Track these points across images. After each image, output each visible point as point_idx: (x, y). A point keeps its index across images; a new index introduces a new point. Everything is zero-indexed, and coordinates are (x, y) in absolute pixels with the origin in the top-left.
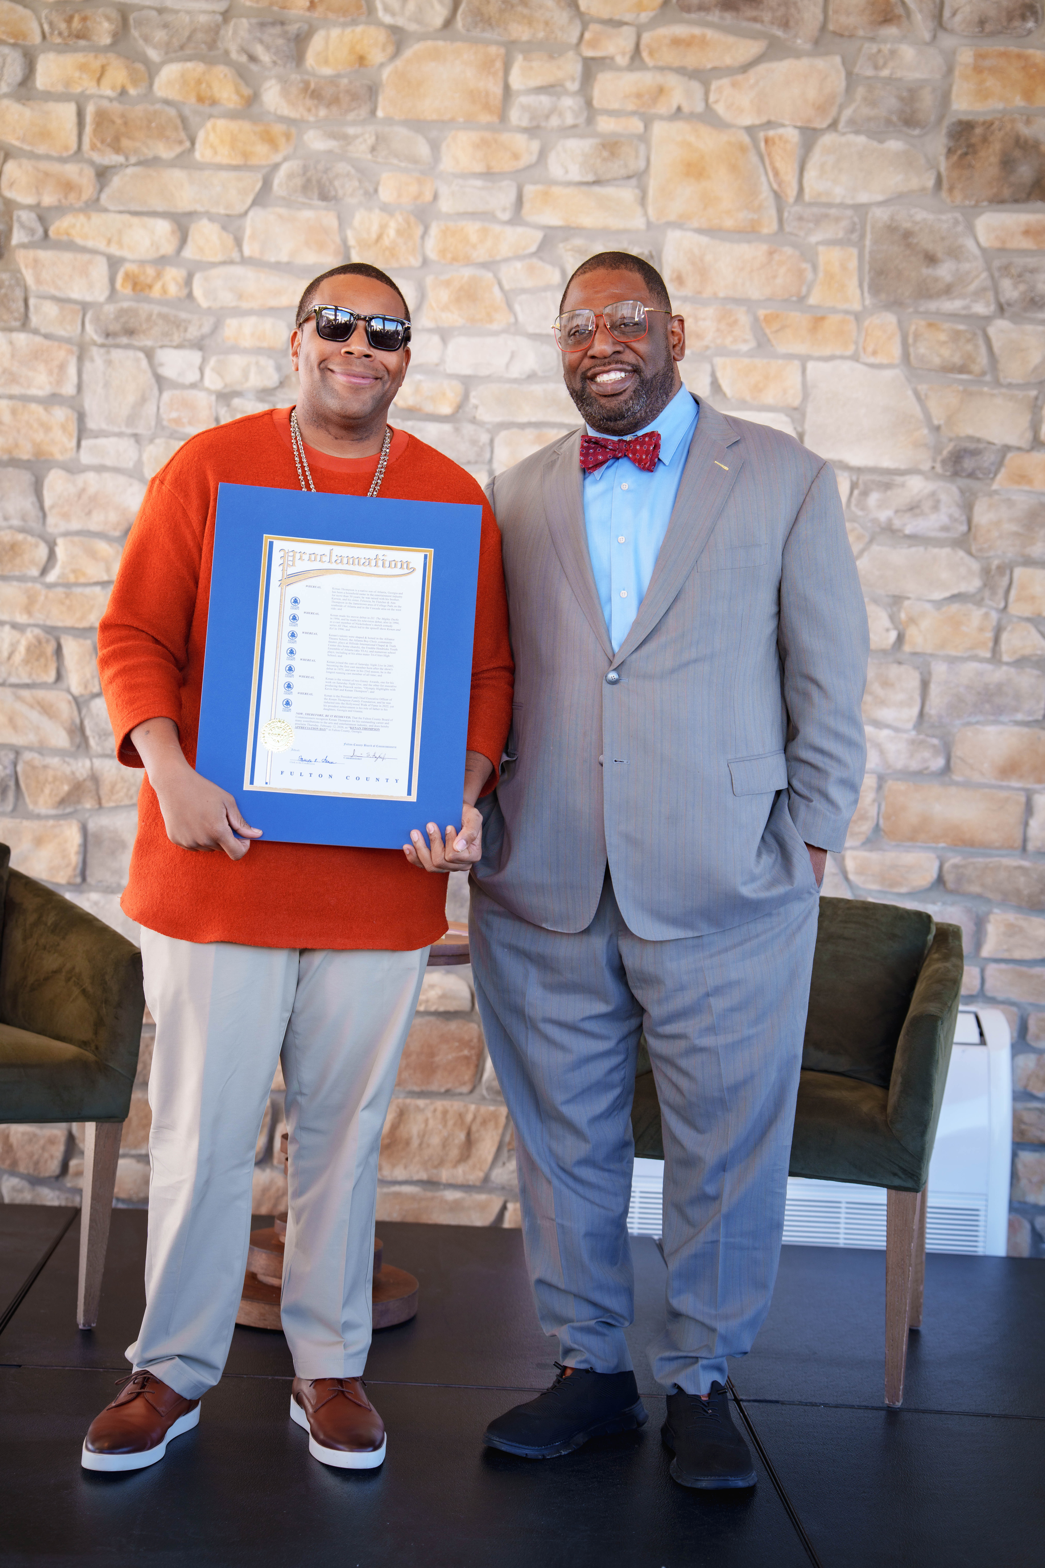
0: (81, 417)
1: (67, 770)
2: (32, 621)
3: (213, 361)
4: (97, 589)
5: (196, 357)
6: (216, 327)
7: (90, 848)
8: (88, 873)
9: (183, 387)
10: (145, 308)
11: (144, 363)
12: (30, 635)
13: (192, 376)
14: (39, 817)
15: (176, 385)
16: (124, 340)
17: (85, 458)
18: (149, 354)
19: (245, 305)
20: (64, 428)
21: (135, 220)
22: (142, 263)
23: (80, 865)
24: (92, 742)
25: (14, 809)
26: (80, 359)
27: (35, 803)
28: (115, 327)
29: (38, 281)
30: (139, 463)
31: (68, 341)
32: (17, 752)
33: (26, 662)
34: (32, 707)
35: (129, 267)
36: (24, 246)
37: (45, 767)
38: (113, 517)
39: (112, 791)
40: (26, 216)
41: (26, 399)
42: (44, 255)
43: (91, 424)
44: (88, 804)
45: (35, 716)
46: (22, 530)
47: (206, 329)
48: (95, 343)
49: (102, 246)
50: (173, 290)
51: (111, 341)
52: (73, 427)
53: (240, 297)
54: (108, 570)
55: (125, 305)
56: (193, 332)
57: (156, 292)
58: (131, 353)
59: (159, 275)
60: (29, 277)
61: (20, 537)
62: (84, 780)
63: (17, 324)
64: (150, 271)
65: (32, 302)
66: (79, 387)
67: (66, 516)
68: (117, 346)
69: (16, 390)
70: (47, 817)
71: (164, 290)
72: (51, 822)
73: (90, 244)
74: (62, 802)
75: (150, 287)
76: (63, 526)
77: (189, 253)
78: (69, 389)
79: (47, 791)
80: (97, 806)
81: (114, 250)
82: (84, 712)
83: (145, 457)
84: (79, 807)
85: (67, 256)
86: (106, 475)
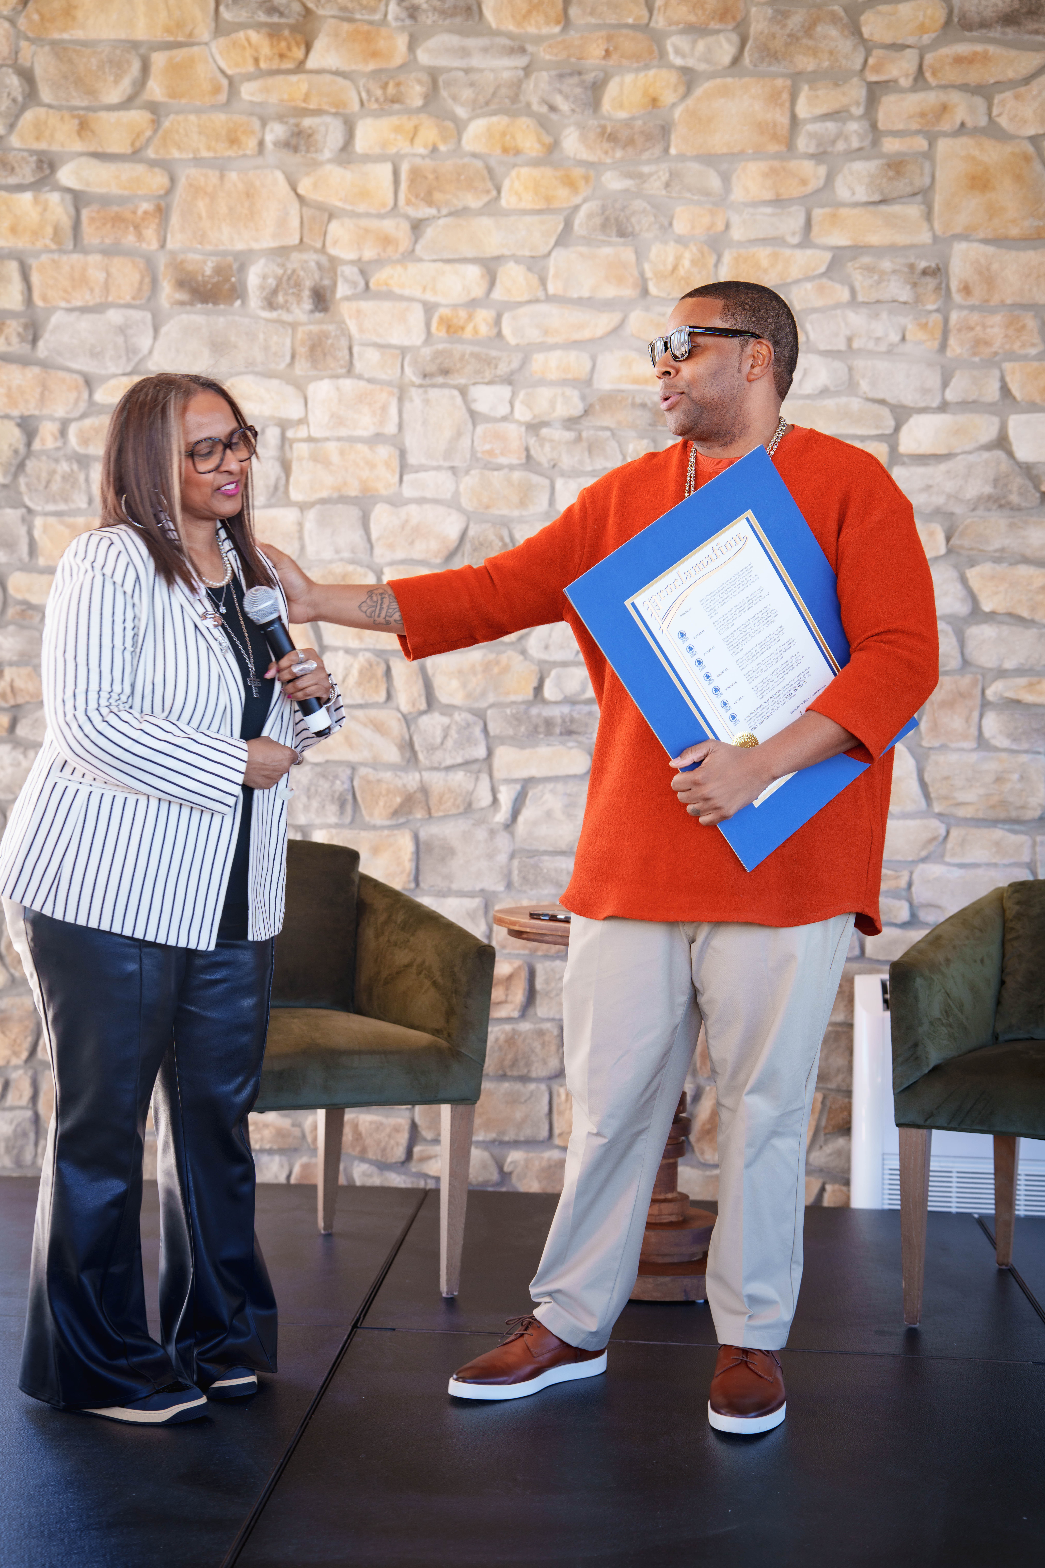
0: (403, 454)
1: (399, 783)
2: (363, 646)
3: (522, 395)
5: (505, 391)
6: (525, 362)
7: (422, 855)
8: (421, 878)
9: (495, 420)
10: (458, 349)
11: (459, 400)
12: (362, 658)
13: (504, 410)
14: (375, 828)
15: (488, 419)
16: (440, 380)
17: (408, 492)
18: (463, 391)
19: (550, 340)
20: (387, 465)
21: (448, 267)
22: (455, 307)
23: (413, 872)
24: (421, 756)
25: (352, 822)
26: (401, 400)
27: (371, 815)
28: (432, 368)
29: (361, 330)
30: (457, 493)
31: (389, 383)
32: (353, 768)
33: (359, 684)
34: (365, 725)
35: (443, 311)
36: (347, 298)
37: (379, 781)
38: (434, 545)
39: (440, 801)
40: (350, 271)
41: (352, 440)
42: (366, 306)
43: (412, 460)
44: (419, 814)
45: (368, 734)
46: (352, 562)
47: (515, 365)
48: (413, 385)
49: (417, 293)
50: (484, 330)
51: (428, 381)
52: (396, 464)
53: (546, 332)
55: (440, 347)
56: (503, 369)
57: (468, 333)
58: (446, 391)
59: (470, 317)
60: (353, 327)
61: (351, 568)
62: (415, 792)
63: (343, 371)
64: (463, 314)
65: (356, 349)
66: (400, 426)
67: (391, 547)
68: (434, 386)
69: (343, 432)
70: (383, 828)
71: (476, 331)
72: (386, 832)
73: (407, 292)
74: (396, 813)
75: (463, 328)
76: (389, 557)
77: (498, 294)
78: (391, 428)
79: (381, 803)
80: (427, 816)
81: (429, 297)
82: (412, 728)
83: (462, 488)
84: (411, 817)
85: (387, 305)
86: (427, 507)
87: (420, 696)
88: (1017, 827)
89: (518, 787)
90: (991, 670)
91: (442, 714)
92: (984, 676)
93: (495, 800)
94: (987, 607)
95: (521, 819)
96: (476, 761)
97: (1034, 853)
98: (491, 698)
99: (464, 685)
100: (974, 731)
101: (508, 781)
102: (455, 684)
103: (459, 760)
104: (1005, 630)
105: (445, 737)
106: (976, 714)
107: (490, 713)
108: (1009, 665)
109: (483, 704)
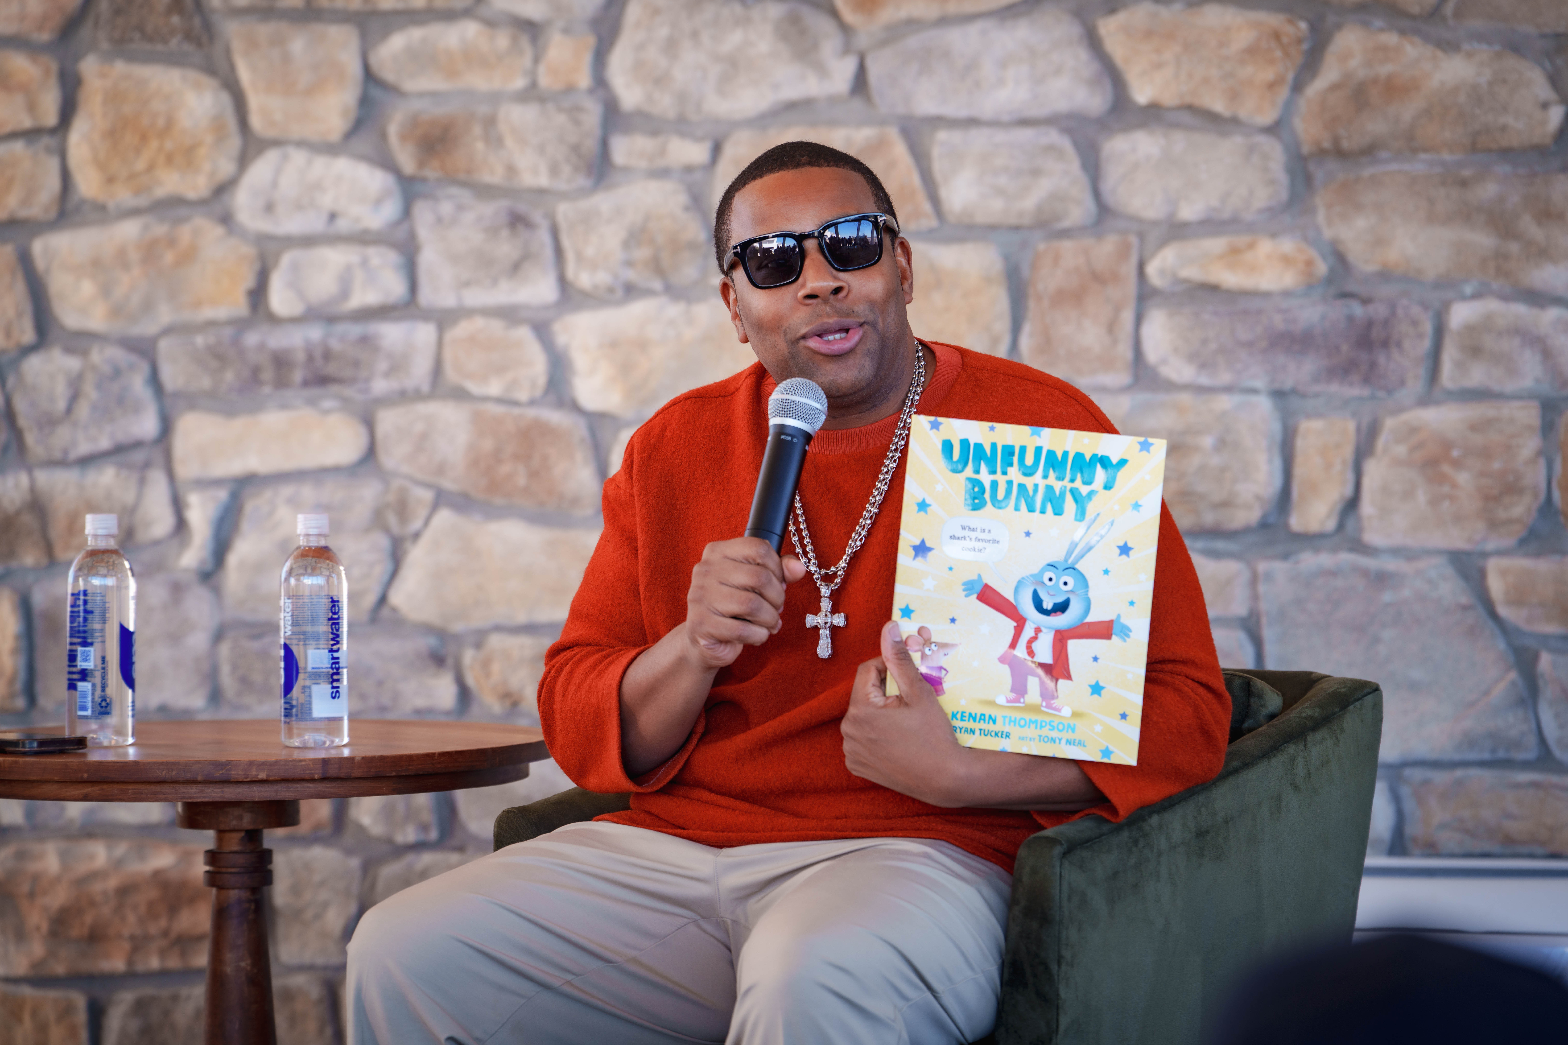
4: (18, 147)
7: (40, 640)
8: (39, 688)
23: (22, 676)
24: (30, 439)
44: (29, 558)
54: (32, 107)
62: (18, 513)
80: (44, 561)
84: (14, 564)
87: (20, 315)
88: (1220, 545)
89: (223, 495)
90: (1155, 223)
91: (69, 350)
92: (1141, 236)
93: (181, 525)
94: (1142, 94)
95: (233, 559)
96: (137, 445)
97: (1255, 597)
98: (165, 315)
99: (105, 291)
100: (1125, 351)
101: (204, 484)
102: (88, 287)
103: (104, 443)
104: (1179, 141)
105: (74, 397)
106: (1127, 316)
107: (164, 345)
108: (1189, 212)
109: (147, 328)
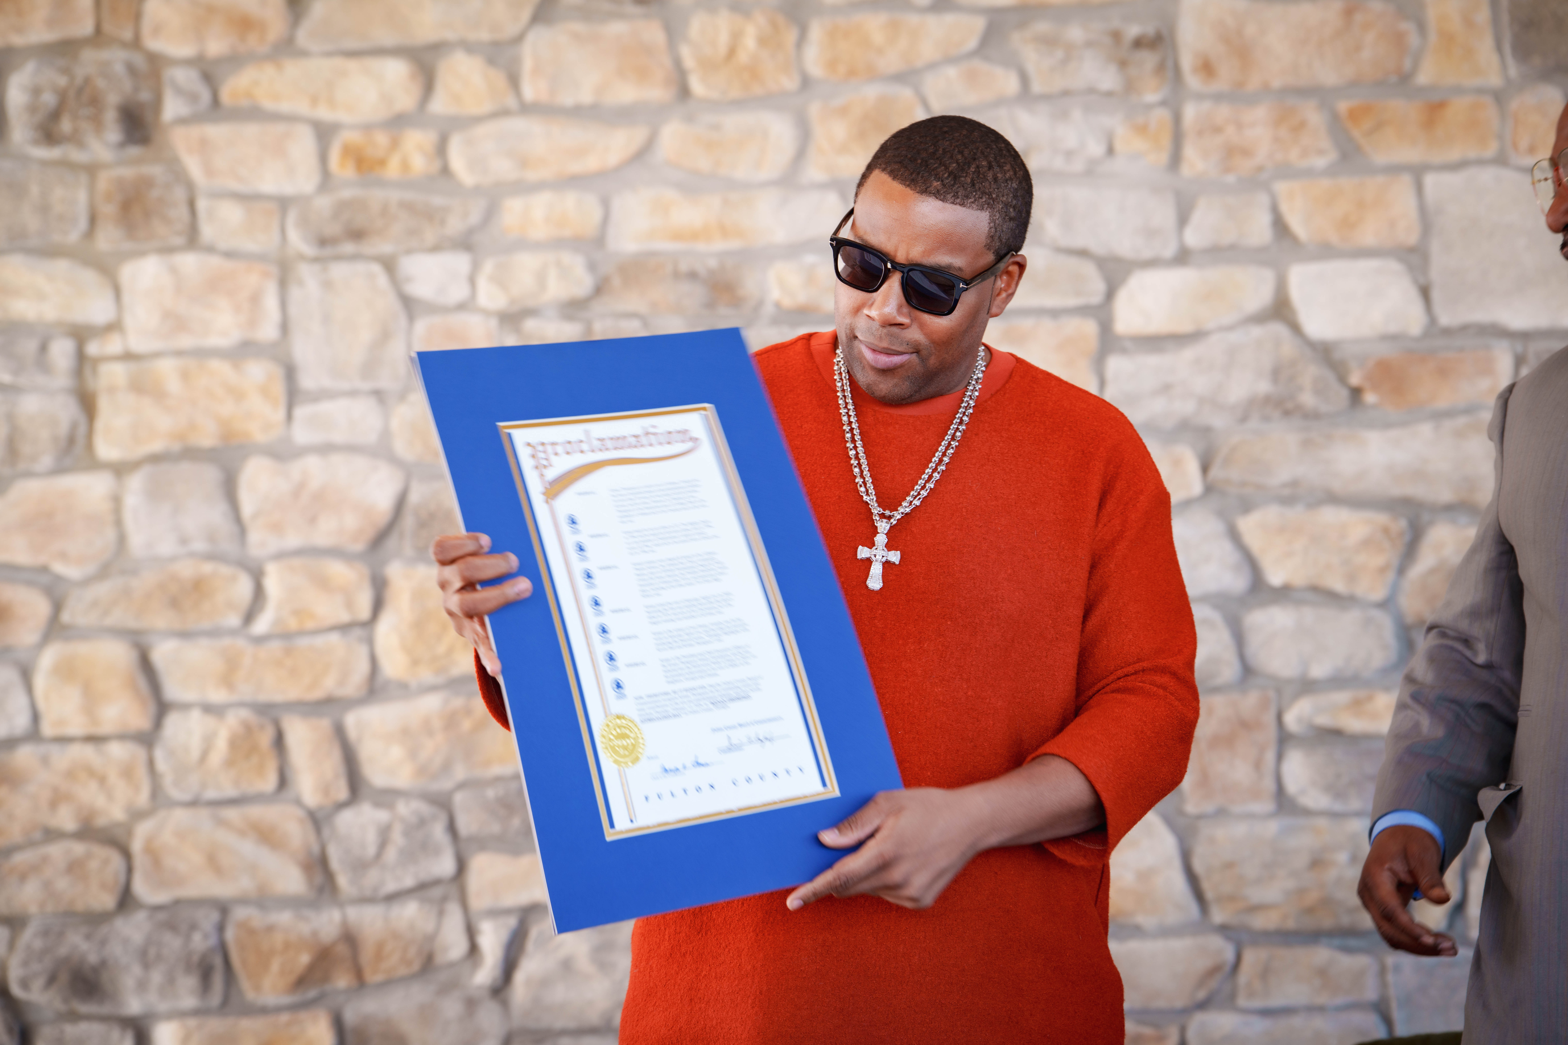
0: (290, 373)
1: (305, 929)
2: (234, 698)
3: (488, 267)
4: (334, 638)
5: (461, 262)
6: (491, 213)
9: (445, 310)
10: (377, 196)
11: (382, 280)
12: (233, 720)
13: (458, 293)
14: (264, 1011)
15: (433, 309)
16: (349, 248)
17: (301, 435)
18: (389, 265)
19: (532, 175)
20: (264, 391)
21: (352, 65)
22: (368, 128)
24: (343, 881)
25: (226, 1002)
26: (283, 284)
27: (257, 988)
28: (333, 229)
29: (210, 172)
30: (386, 435)
31: (261, 258)
32: (223, 908)
33: (230, 763)
34: (242, 833)
35: (349, 136)
36: (182, 121)
37: (270, 929)
38: (351, 521)
39: (379, 955)
40: (184, 76)
41: (202, 354)
42: (216, 132)
43: (307, 382)
44: (342, 981)
45: (248, 848)
46: (211, 557)
47: (475, 217)
48: (302, 257)
49: (302, 107)
50: (419, 163)
51: (328, 251)
52: (279, 389)
53: (524, 162)
54: (349, 604)
55: (347, 194)
56: (455, 225)
57: (393, 170)
58: (360, 267)
59: (395, 144)
60: (194, 167)
61: (207, 568)
62: (333, 945)
63: (179, 241)
64: (382, 139)
65: (202, 204)
66: (285, 327)
67: (277, 528)
68: (339, 258)
69: (186, 342)
70: (278, 1010)
71: (405, 166)
72: (284, 1018)
73: (285, 107)
74: (301, 982)
75: (382, 163)
76: (274, 544)
77: (439, 105)
78: (268, 331)
79: (275, 966)
80: (356, 984)
81: (324, 113)
82: (326, 832)
83: (395, 423)
84: (328, 988)
85: (251, 130)
86: (337, 459)
87: (336, 777)
88: (1352, 942)
89: (512, 922)
90: (1289, 681)
91: (378, 804)
92: (1279, 691)
93: (474, 949)
94: (1275, 578)
95: (520, 977)
96: (437, 882)
97: (1384, 985)
98: (460, 773)
99: (413, 754)
100: (1269, 784)
101: (495, 913)
102: (397, 752)
103: (409, 882)
104: (1309, 614)
105: (383, 844)
106: (1270, 756)
107: (459, 798)
108: (1319, 671)
109: (445, 785)
